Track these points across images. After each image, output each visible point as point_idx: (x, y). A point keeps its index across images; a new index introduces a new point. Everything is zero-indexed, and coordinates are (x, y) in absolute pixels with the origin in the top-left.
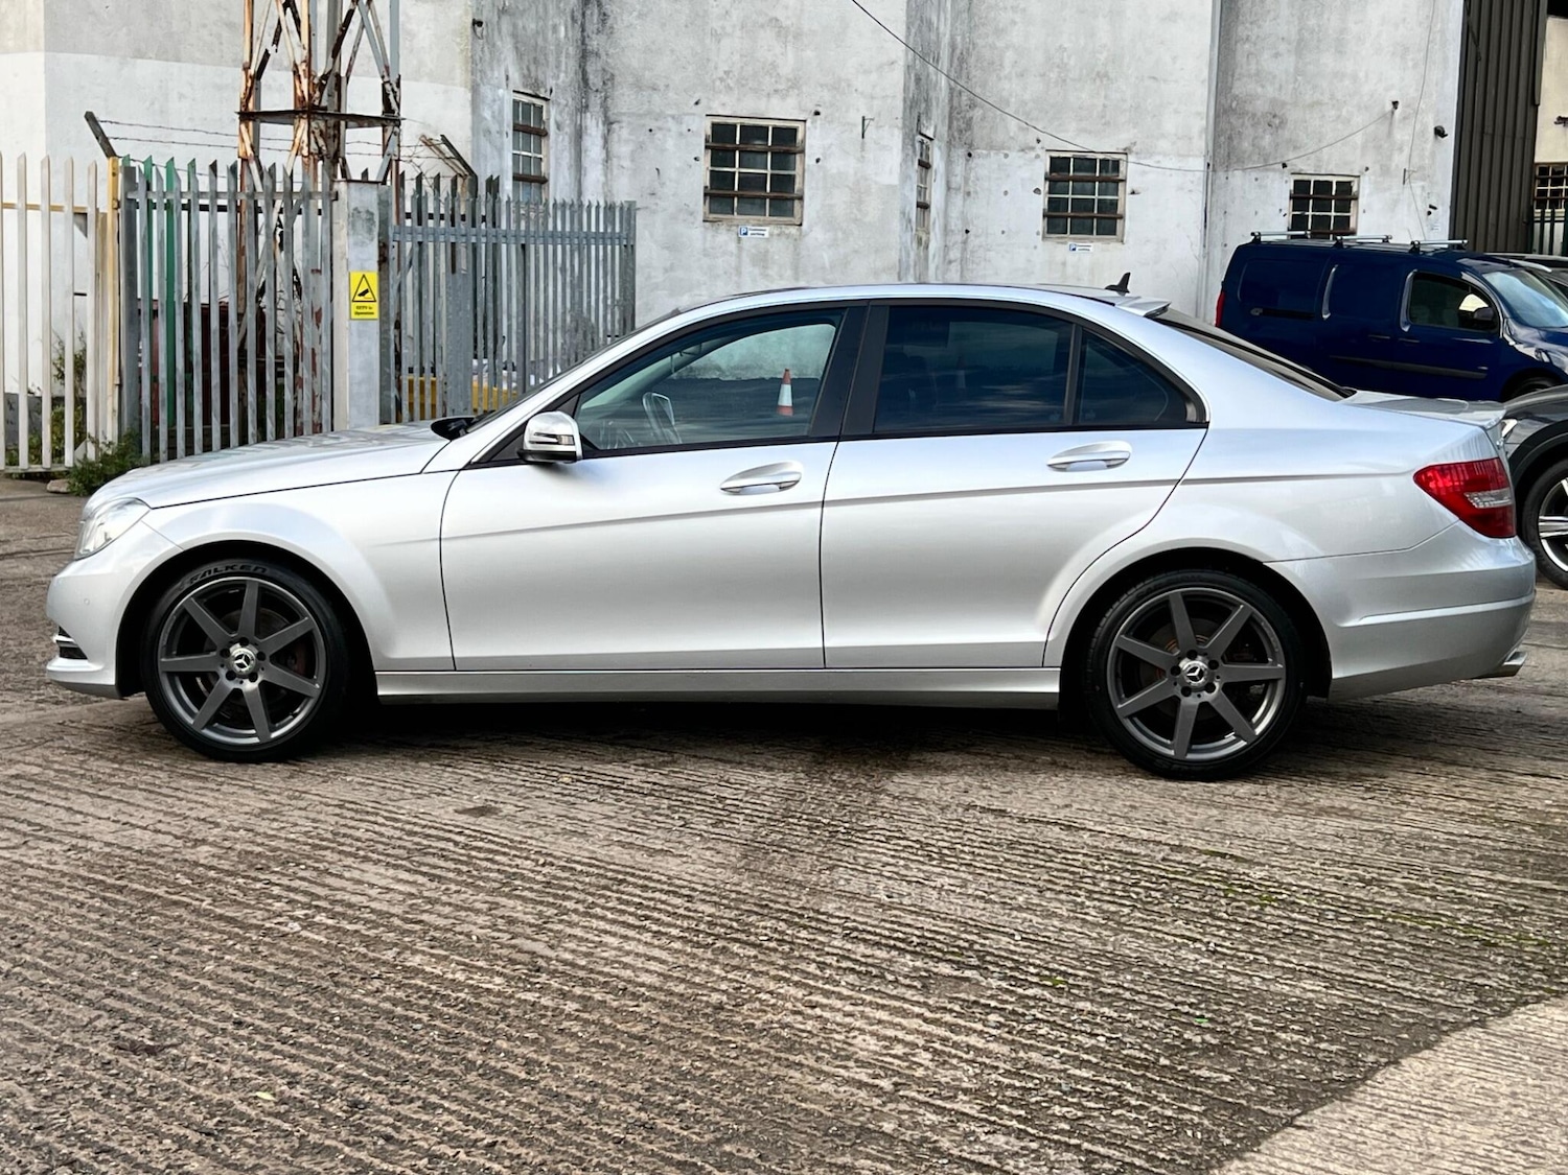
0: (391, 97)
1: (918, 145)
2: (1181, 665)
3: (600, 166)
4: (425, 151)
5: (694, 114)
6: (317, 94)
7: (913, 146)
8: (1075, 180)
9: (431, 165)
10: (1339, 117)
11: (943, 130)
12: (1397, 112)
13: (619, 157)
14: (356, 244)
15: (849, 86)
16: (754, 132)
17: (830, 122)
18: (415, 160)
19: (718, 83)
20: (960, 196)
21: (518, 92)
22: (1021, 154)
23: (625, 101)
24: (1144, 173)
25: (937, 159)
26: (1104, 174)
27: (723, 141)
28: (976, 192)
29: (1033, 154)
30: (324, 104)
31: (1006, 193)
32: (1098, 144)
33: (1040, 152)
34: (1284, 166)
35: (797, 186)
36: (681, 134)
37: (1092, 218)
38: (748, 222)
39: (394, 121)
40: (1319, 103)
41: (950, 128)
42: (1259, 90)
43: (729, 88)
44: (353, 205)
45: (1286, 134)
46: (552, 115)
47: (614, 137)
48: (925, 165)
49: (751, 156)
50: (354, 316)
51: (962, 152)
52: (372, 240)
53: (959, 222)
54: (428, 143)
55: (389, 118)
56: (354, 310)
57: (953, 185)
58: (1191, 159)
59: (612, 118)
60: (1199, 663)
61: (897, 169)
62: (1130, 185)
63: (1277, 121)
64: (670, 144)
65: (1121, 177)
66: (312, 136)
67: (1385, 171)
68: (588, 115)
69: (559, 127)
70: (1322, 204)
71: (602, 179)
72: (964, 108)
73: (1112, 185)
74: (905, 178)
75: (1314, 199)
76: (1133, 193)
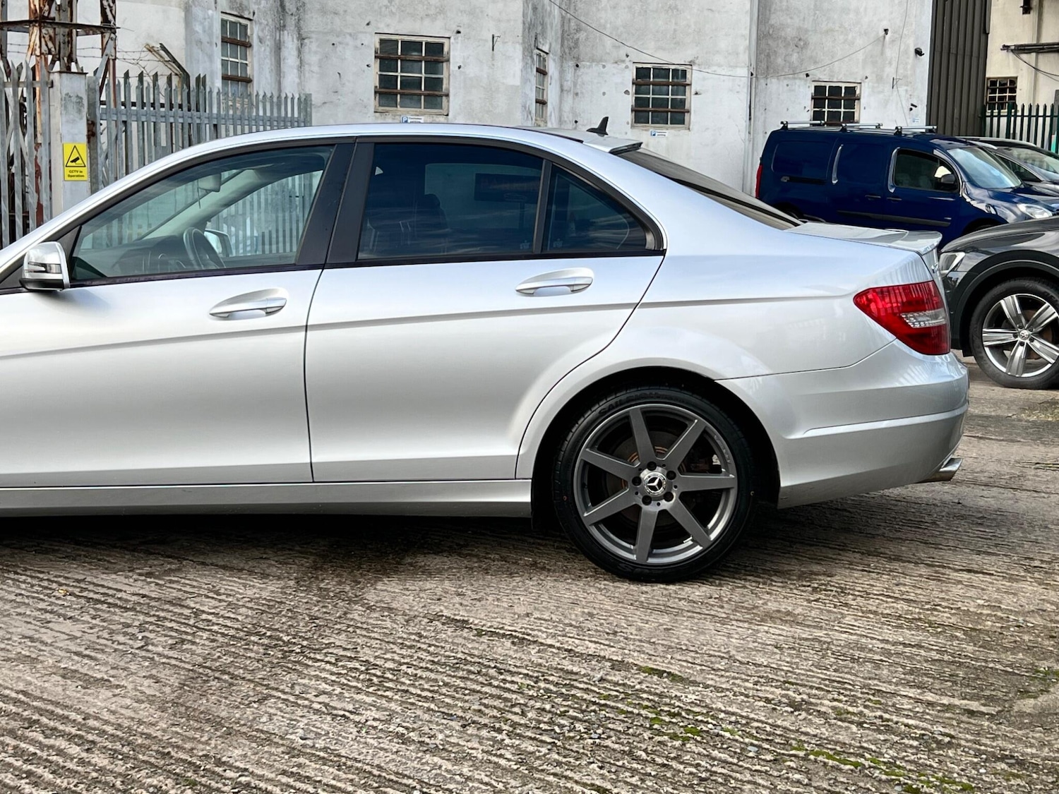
0: (108, 10)
1: (535, 57)
2: (642, 476)
3: (296, 71)
4: (150, 56)
5: (366, 33)
6: (47, 7)
7: (532, 57)
8: (654, 84)
9: (153, 65)
10: (846, 40)
11: (557, 47)
12: (887, 37)
13: (309, 64)
14: (67, 121)
15: (482, 12)
16: (411, 46)
17: (469, 39)
18: (140, 62)
19: (383, 9)
20: (571, 96)
21: (226, 13)
22: (616, 65)
23: (313, 22)
24: (704, 79)
25: (552, 67)
26: (675, 80)
27: (388, 54)
28: (582, 93)
29: (624, 65)
30: (52, 15)
31: (604, 94)
32: (671, 58)
33: (628, 64)
34: (807, 75)
35: (444, 86)
36: (356, 47)
37: (667, 112)
38: (408, 112)
39: (111, 29)
40: (832, 30)
41: (562, 46)
42: (789, 21)
43: (392, 13)
44: (64, 92)
45: (809, 53)
46: (255, 32)
47: (306, 49)
48: (542, 72)
49: (410, 63)
50: (67, 178)
51: (572, 63)
52: (81, 119)
53: (571, 115)
54: (151, 50)
55: (107, 27)
56: (67, 173)
57: (565, 88)
58: (738, 69)
59: (304, 36)
60: (659, 473)
61: (518, 73)
62: (694, 89)
63: (802, 43)
64: (348, 54)
65: (688, 82)
66: (43, 39)
67: (879, 79)
68: (286, 32)
69: (261, 41)
70: (835, 103)
71: (297, 80)
72: (572, 31)
73: (682, 88)
74: (525, 80)
75: (829, 99)
76: (696, 94)
